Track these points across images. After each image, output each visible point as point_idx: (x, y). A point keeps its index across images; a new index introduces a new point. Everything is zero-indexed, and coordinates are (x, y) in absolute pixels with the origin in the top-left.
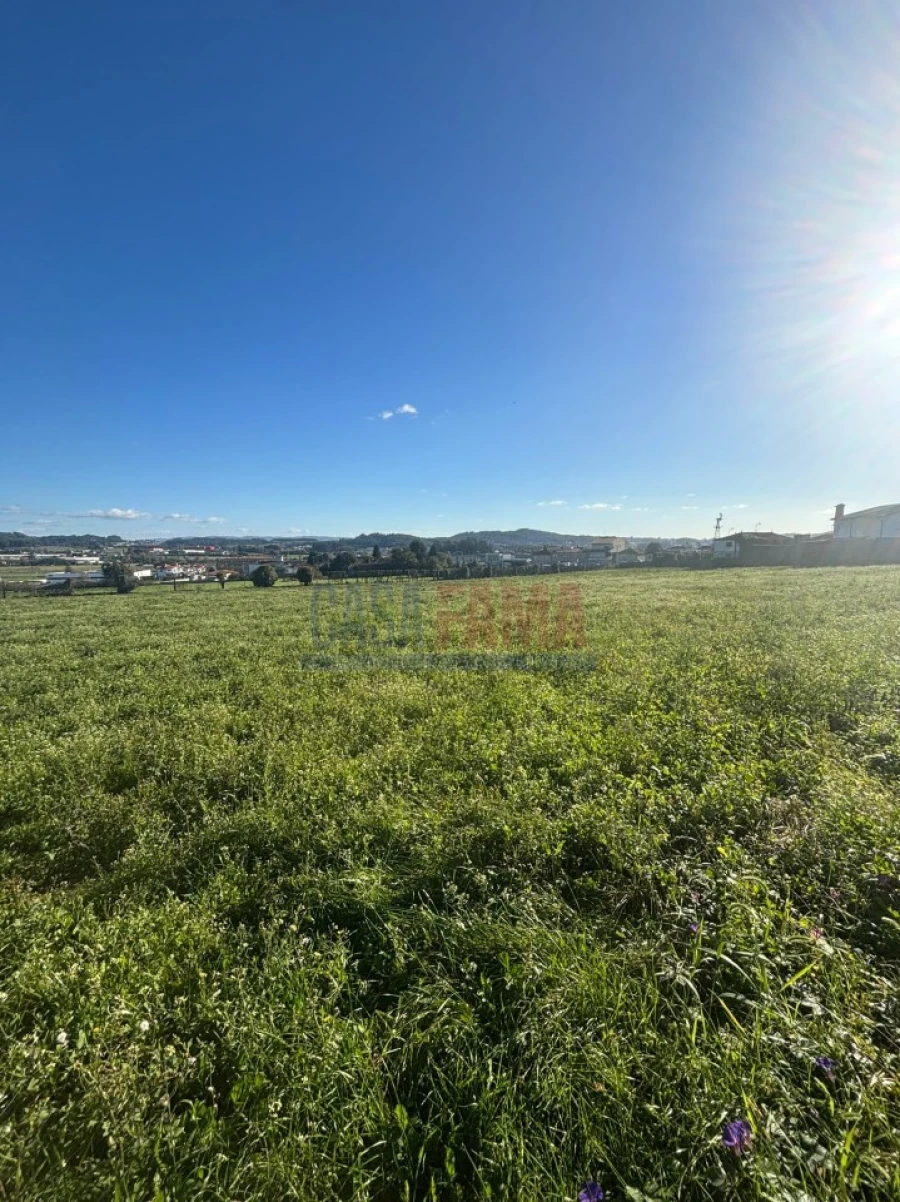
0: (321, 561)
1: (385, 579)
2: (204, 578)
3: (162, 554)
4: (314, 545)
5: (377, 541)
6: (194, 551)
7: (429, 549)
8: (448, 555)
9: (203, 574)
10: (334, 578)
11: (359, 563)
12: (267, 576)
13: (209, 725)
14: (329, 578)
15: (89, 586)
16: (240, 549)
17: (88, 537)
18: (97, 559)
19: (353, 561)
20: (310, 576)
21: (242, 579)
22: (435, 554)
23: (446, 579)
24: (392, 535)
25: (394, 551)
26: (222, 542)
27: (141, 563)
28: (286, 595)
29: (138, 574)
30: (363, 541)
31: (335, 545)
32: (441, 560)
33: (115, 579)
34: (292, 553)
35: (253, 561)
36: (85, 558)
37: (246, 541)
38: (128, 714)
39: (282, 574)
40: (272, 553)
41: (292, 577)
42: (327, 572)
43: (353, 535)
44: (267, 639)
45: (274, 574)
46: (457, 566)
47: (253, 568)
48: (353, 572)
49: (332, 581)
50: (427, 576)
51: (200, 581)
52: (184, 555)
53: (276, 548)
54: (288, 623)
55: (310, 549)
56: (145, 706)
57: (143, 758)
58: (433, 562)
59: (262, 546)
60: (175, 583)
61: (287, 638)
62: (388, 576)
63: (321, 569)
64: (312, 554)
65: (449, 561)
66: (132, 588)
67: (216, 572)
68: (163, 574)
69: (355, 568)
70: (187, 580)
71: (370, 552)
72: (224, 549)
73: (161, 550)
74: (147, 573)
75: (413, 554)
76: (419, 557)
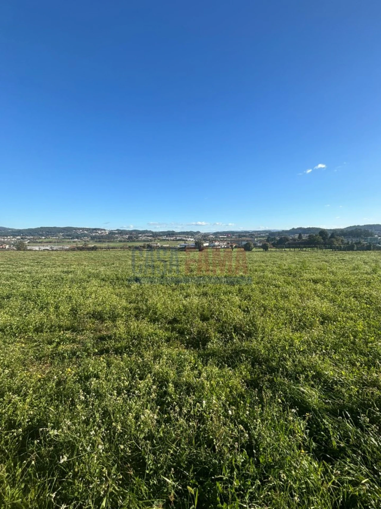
0: (273, 241)
1: (304, 249)
2: (226, 247)
3: (212, 237)
4: (269, 233)
5: (301, 231)
6: (223, 236)
7: (330, 235)
8: (342, 238)
9: (225, 245)
10: (278, 248)
11: (291, 241)
12: (250, 246)
13: (232, 303)
14: (276, 248)
15: (191, 248)
16: (239, 236)
17: (191, 232)
18: (193, 239)
19: (288, 240)
20: (268, 247)
21: (239, 247)
22: (334, 237)
23: (340, 250)
24: (309, 228)
25: (310, 236)
26: (233, 233)
27: (205, 240)
28: (256, 255)
29: (205, 245)
30: (293, 231)
31: (279, 233)
32: (337, 240)
33: (198, 246)
34: (260, 237)
35: (244, 240)
36: (190, 239)
37: (242, 232)
38: (205, 294)
39: (255, 246)
40: (251, 237)
41: (260, 247)
42: (275, 245)
43: (288, 228)
44: (251, 272)
45: (252, 246)
46: (348, 243)
47: (244, 243)
48: (288, 246)
49: (278, 250)
50: (329, 248)
51: (224, 248)
52: (219, 238)
53: (253, 235)
54: (259, 266)
55: (268, 235)
56: (210, 292)
57: (211, 311)
58: (332, 242)
59: (248, 234)
60: (216, 248)
61: (259, 273)
62: (306, 248)
63: (272, 244)
64: (269, 238)
65: (342, 241)
66: (203, 249)
67: (230, 244)
68: (212, 245)
69: (289, 244)
70: (220, 247)
71: (297, 236)
72: (233, 236)
73: (212, 236)
74: (207, 244)
75: (321, 237)
76: (324, 239)
